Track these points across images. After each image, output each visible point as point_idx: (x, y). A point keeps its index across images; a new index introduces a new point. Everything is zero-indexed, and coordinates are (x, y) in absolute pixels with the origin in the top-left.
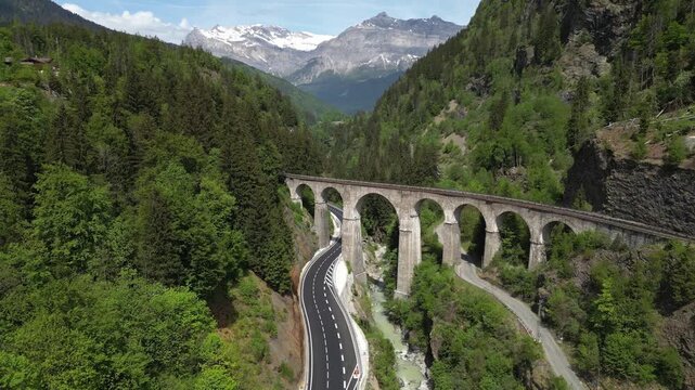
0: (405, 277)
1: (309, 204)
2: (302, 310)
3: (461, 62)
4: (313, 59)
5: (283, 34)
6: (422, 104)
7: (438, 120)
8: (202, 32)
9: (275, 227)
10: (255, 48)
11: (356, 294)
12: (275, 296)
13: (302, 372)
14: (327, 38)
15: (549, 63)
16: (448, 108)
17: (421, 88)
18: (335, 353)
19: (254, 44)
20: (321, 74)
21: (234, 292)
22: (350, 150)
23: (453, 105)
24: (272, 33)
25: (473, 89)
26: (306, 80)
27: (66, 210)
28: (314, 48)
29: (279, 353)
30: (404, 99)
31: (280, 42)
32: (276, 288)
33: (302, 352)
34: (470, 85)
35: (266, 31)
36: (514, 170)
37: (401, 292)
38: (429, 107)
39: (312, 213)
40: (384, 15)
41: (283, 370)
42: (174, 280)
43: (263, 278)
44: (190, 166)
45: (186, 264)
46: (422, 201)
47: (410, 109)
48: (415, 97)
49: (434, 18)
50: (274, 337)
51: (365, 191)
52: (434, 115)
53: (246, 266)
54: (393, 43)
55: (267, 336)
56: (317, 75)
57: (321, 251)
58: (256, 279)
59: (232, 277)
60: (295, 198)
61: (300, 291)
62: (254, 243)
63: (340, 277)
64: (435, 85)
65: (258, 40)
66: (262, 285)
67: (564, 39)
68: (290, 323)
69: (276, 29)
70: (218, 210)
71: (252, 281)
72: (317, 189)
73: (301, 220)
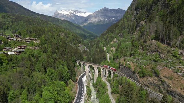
0: (95, 79)
1: (80, 65)
2: (78, 84)
3: (118, 29)
4: (87, 19)
5: (79, 12)
6: (109, 39)
7: (112, 43)
8: (58, 11)
9: (74, 72)
10: (72, 16)
11: (87, 82)
12: (73, 82)
13: (77, 93)
14: (91, 13)
15: (132, 34)
16: (114, 40)
17: (109, 34)
18: (81, 90)
19: (72, 15)
20: (89, 23)
21: (68, 82)
22: (93, 48)
23: (115, 39)
24: (76, 12)
25: (120, 36)
26: (85, 24)
27: (50, 73)
28: (87, 16)
29: (74, 90)
30: (105, 37)
31: (78, 14)
32: (74, 81)
33: (77, 90)
34: (119, 35)
35: (75, 11)
36: (117, 60)
37: (95, 82)
38: (110, 40)
39: (81, 67)
40: (106, 7)
41: (74, 92)
42: (61, 81)
43: (72, 80)
44: (62, 65)
45: (63, 79)
46: (98, 67)
47: (106, 39)
48: (107, 37)
49: (119, 9)
50: (73, 88)
51: (89, 64)
52: (111, 41)
53: (70, 78)
54: (108, 15)
55: (72, 88)
56: (88, 23)
57: (82, 74)
58: (71, 80)
59: (68, 80)
60: (78, 64)
61: (78, 81)
62: (71, 75)
63: (85, 79)
64: (112, 34)
65: (73, 14)
66: (72, 81)
67: (136, 28)
68: (75, 86)
69: (77, 11)
70: (66, 71)
71: (70, 80)
72: (82, 63)
73: (79, 69)
